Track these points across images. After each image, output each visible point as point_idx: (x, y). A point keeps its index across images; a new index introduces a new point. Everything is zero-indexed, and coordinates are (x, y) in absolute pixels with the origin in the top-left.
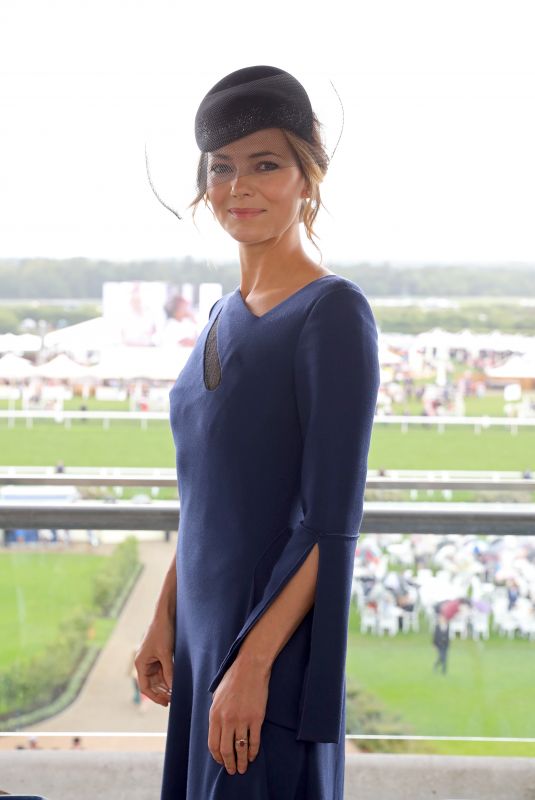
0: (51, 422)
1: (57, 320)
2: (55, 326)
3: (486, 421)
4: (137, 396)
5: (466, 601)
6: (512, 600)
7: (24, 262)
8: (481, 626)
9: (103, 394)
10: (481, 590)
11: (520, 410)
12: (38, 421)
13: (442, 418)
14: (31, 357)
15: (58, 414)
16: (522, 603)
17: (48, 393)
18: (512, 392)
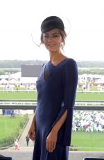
0: (11, 92)
1: (12, 72)
2: (11, 73)
3: (94, 91)
4: (27, 87)
5: (89, 125)
6: (98, 125)
7: (5, 61)
8: (92, 130)
9: (21, 86)
10: (92, 123)
11: (100, 89)
12: (9, 92)
13: (85, 91)
14: (7, 79)
15: (13, 90)
16: (100, 126)
17: (11, 86)
18: (99, 86)
